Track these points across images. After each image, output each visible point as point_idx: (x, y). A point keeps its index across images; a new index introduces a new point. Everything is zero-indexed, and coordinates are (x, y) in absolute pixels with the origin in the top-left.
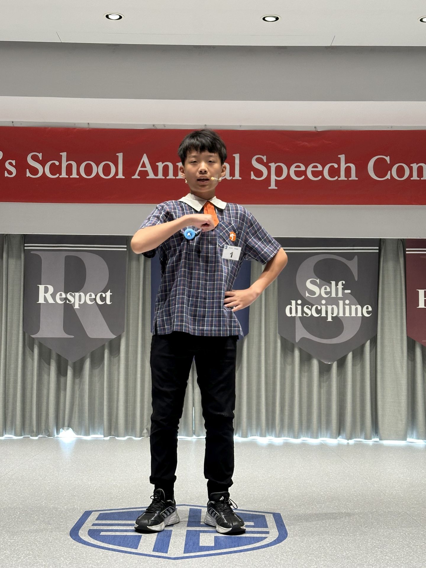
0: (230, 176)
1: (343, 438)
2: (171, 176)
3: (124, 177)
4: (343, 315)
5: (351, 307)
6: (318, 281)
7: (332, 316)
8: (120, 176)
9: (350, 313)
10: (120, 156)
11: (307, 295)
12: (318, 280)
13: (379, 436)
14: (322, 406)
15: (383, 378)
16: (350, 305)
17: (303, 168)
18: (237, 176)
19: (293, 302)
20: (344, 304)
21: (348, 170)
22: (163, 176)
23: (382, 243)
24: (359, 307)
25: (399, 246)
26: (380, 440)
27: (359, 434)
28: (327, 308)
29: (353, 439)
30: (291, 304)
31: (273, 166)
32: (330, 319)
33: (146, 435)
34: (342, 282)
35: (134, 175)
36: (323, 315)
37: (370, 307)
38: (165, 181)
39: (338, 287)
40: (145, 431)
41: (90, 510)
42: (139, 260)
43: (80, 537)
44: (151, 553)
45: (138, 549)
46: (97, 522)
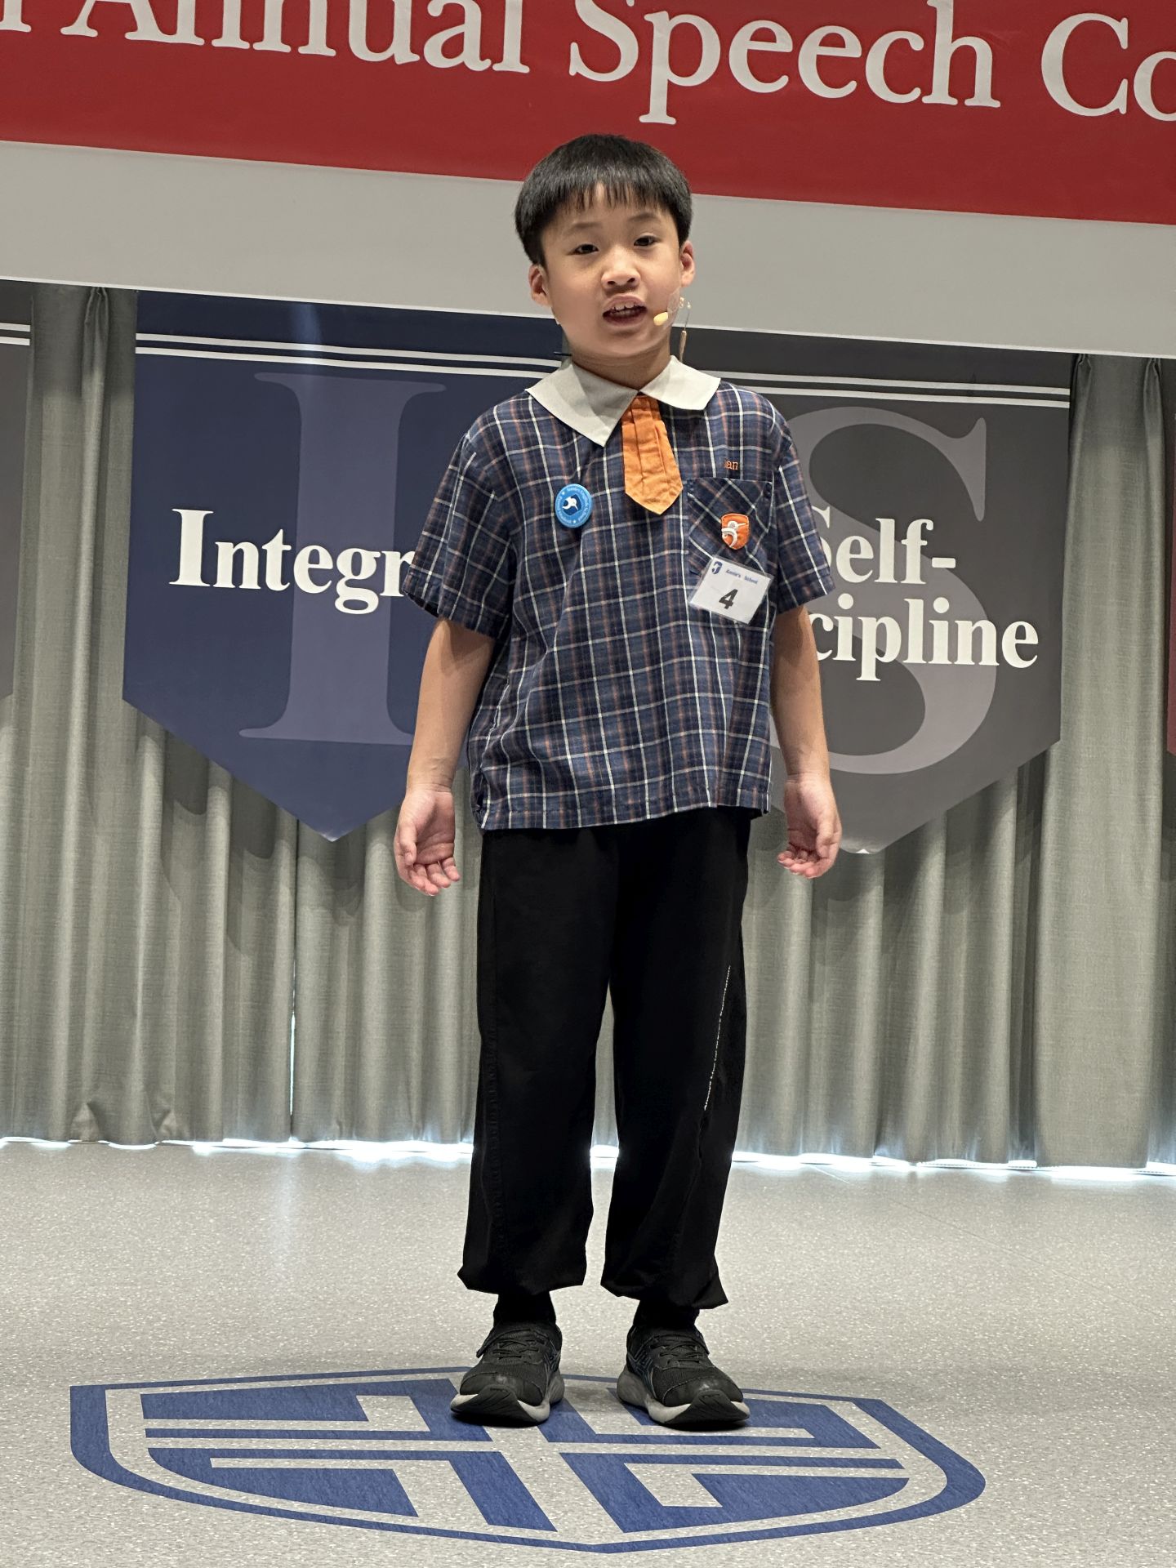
0: (482, 58)
1: (893, 1156)
2: (231, 37)
3: (27, 28)
4: (924, 659)
5: (957, 625)
6: (826, 514)
7: (878, 661)
8: (13, 21)
9: (953, 653)
12: (828, 508)
13: (1036, 1148)
14: (816, 1025)
15: (1060, 918)
16: (950, 617)
17: (783, 43)
18: (512, 61)
20: (929, 614)
21: (963, 62)
22: (198, 34)
23: (1080, 374)
24: (988, 628)
25: (1148, 392)
26: (1039, 1165)
27: (958, 1142)
28: (857, 627)
29: (934, 1159)
31: (662, 25)
32: (868, 673)
33: (86, 1133)
34: (924, 525)
35: (71, 21)
36: (844, 653)
37: (1030, 630)
38: (206, 58)
39: (903, 542)
40: (85, 1114)
41: (88, 1383)
42: (77, 390)
43: (131, 1473)
44: (485, 1528)
45: (417, 1516)
46: (155, 1424)
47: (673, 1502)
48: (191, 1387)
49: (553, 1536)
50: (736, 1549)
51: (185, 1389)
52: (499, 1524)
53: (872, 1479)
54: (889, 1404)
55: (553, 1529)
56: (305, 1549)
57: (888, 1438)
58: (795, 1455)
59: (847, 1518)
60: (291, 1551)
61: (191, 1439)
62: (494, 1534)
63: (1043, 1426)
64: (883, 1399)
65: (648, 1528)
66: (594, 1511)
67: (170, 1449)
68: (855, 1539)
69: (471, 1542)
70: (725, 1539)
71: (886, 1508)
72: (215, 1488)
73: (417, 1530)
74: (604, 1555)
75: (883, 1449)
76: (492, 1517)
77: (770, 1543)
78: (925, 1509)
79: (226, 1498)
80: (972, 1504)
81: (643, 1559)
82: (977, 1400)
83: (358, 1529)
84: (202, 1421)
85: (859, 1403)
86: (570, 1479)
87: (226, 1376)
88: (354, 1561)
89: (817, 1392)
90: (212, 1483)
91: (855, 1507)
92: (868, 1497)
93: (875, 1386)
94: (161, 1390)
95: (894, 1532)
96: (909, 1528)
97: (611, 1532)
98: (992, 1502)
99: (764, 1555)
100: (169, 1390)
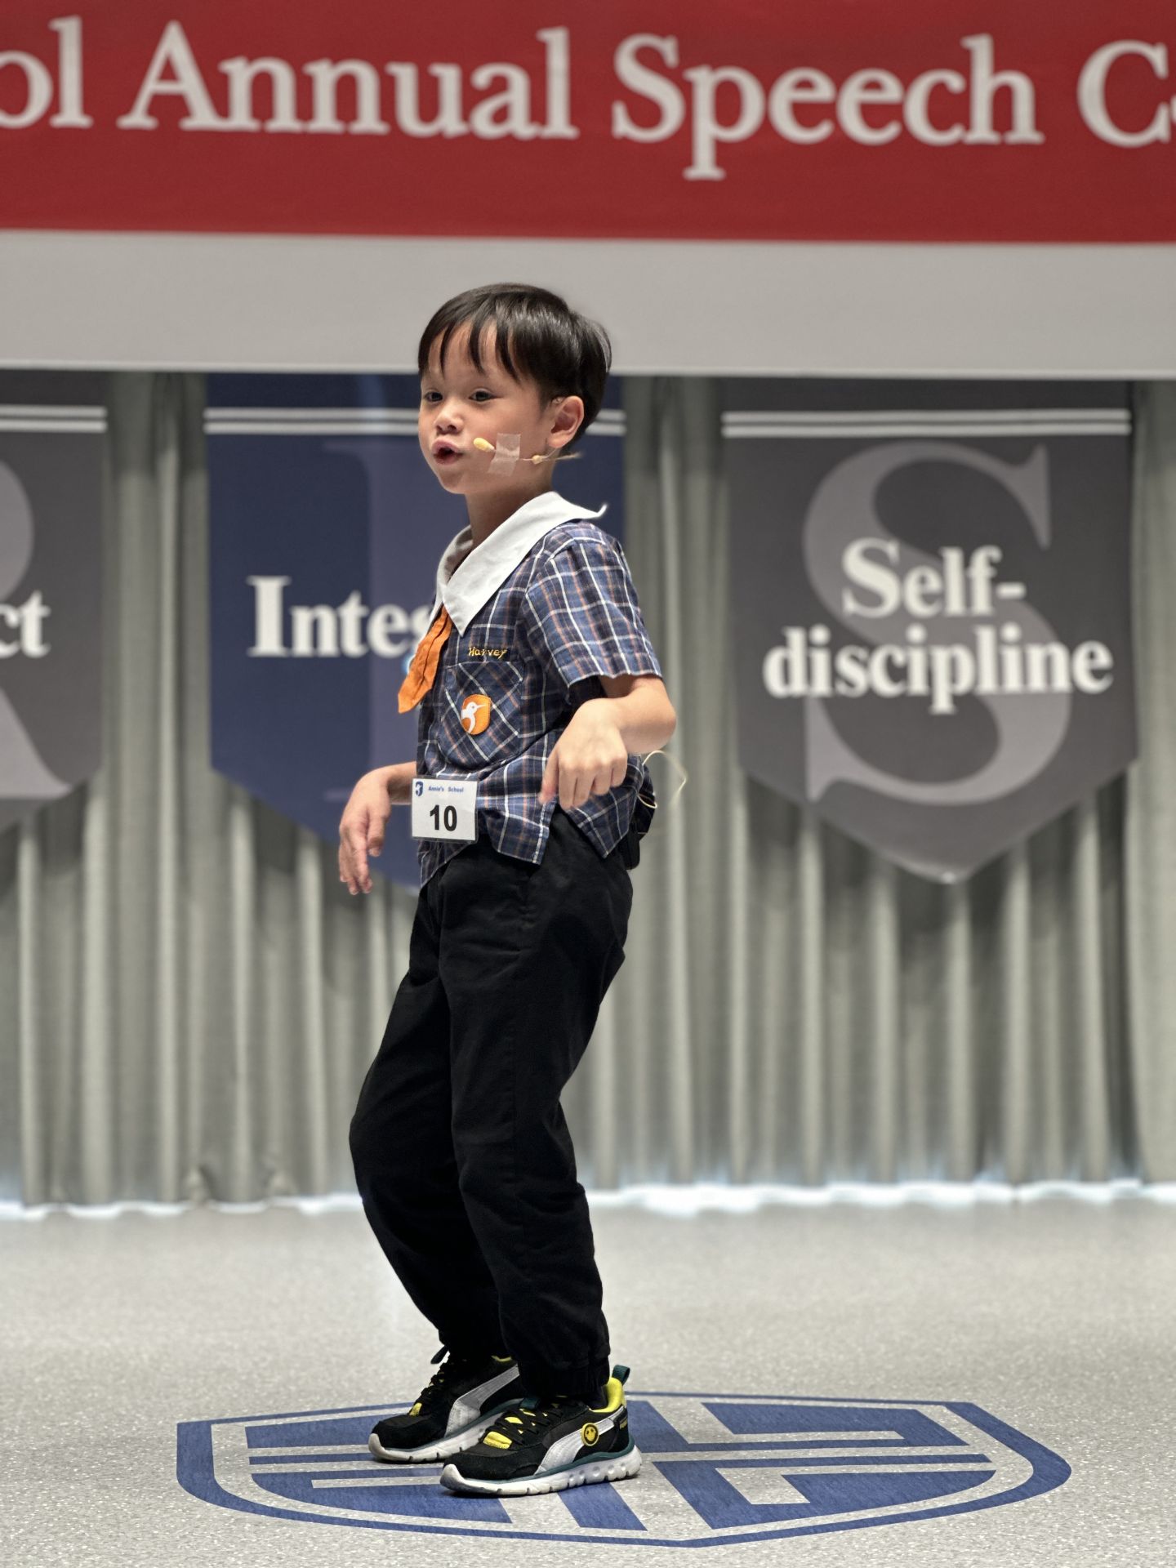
0: (530, 124)
1: (996, 1180)
2: (284, 119)
3: (87, 122)
5: (1027, 652)
6: (892, 549)
7: (951, 691)
8: (72, 115)
9: (1024, 679)
10: (69, 31)
11: (850, 605)
12: (894, 544)
13: (1137, 1169)
16: (1022, 643)
17: (823, 90)
18: (559, 125)
19: (796, 637)
20: (1000, 642)
21: (1003, 99)
22: (252, 118)
23: (1140, 399)
24: (1059, 652)
27: (1060, 1164)
28: (928, 658)
29: (1036, 1183)
30: (783, 642)
31: (705, 80)
32: (942, 704)
33: (197, 1195)
34: (990, 554)
36: (917, 685)
37: (1103, 653)
39: (970, 571)
40: (194, 1178)
41: (194, 1419)
42: (152, 469)
43: (235, 1497)
44: (576, 1529)
45: (511, 1522)
46: (259, 1452)
47: (762, 1500)
48: (294, 1419)
49: (643, 1535)
50: (821, 1539)
51: (288, 1420)
52: (591, 1526)
53: (959, 1472)
54: (980, 1406)
55: (643, 1528)
56: (402, 1556)
57: (977, 1435)
58: (884, 1455)
59: (932, 1507)
60: (387, 1558)
61: (293, 1464)
62: (586, 1535)
63: (1132, 1419)
64: (974, 1401)
65: (737, 1523)
66: (683, 1512)
67: (273, 1474)
68: (939, 1525)
69: (563, 1543)
70: (812, 1530)
71: (972, 1497)
72: (316, 1506)
73: (511, 1535)
74: (692, 1550)
75: (971, 1446)
76: (584, 1520)
77: (855, 1532)
78: (1010, 1496)
79: (326, 1514)
80: (1057, 1490)
81: (730, 1551)
82: (1068, 1399)
83: (453, 1536)
84: (305, 1448)
85: (951, 1406)
86: (661, 1485)
87: (329, 1407)
88: (448, 1564)
89: (910, 1398)
90: (313, 1502)
91: (942, 1498)
92: (955, 1488)
93: (965, 1391)
94: (265, 1422)
95: (978, 1518)
96: (993, 1514)
97: (699, 1527)
98: (1077, 1487)
99: (850, 1543)
100: (274, 1422)
